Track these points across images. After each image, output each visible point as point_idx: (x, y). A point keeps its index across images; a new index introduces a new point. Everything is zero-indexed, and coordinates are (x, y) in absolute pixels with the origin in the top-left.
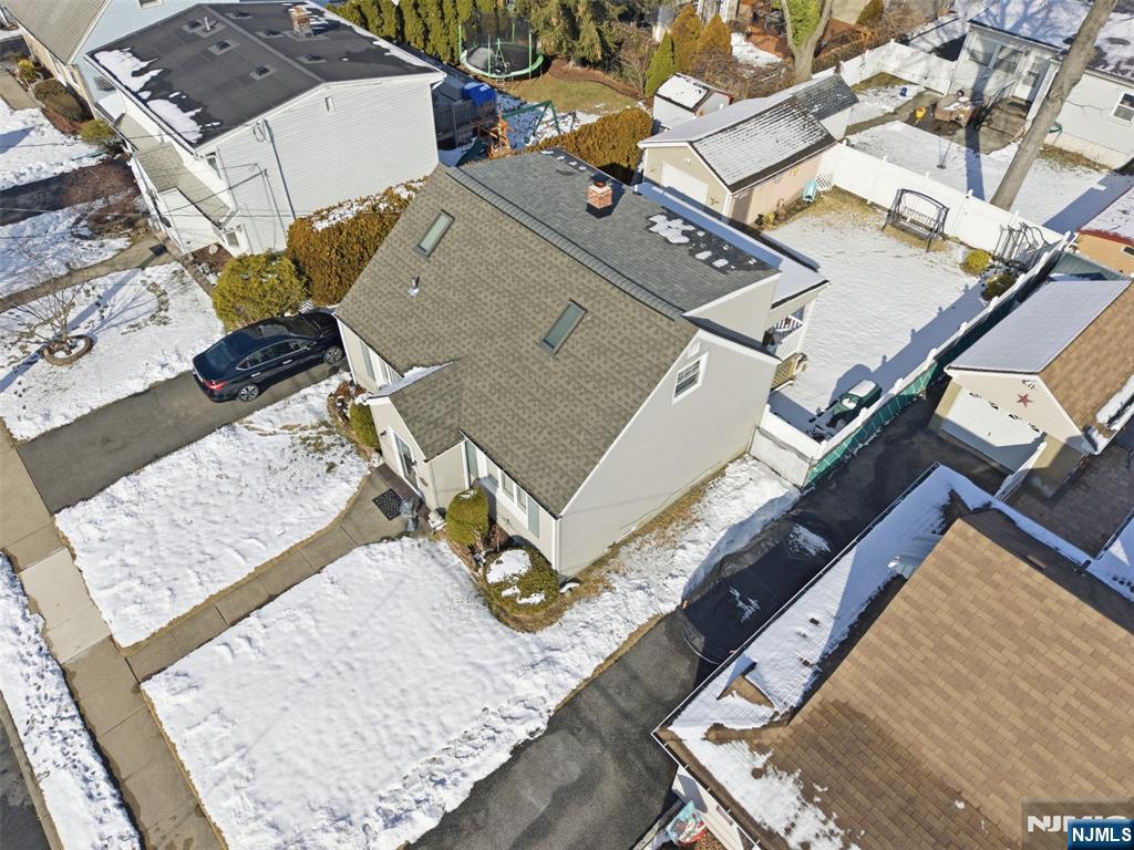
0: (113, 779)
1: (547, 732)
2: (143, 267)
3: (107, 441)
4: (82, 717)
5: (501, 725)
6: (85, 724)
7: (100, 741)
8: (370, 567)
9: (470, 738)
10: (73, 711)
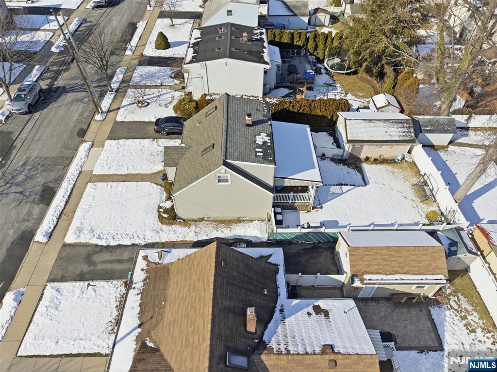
0: (69, 197)
1: (143, 246)
2: (176, 91)
3: (130, 129)
4: (75, 182)
5: (135, 237)
6: (75, 184)
7: (74, 188)
8: (147, 187)
9: (128, 235)
10: (75, 180)
